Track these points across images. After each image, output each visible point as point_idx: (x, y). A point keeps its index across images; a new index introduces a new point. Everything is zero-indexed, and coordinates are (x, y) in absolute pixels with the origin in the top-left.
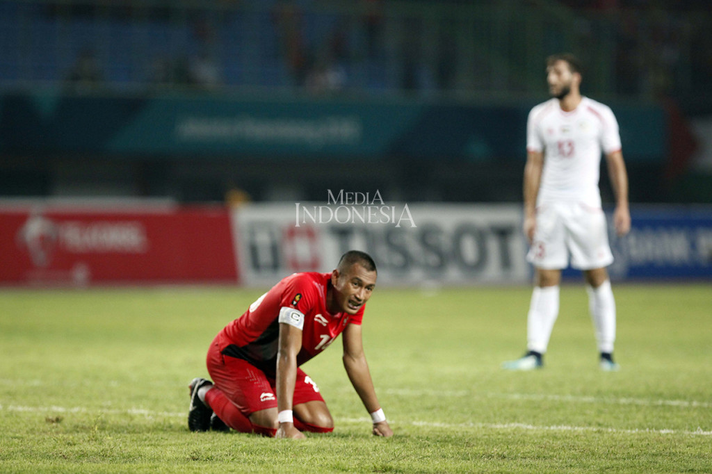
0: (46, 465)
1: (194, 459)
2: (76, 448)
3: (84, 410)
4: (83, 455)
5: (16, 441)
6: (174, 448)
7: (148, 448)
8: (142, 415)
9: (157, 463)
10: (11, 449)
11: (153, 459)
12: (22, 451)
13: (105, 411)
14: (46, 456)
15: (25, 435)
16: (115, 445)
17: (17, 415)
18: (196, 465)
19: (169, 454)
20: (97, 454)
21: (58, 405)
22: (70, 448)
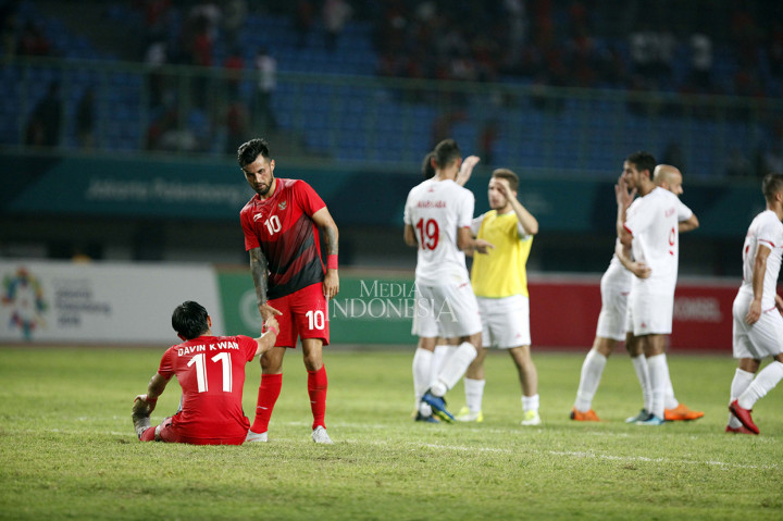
0: (634, 507)
1: (765, 506)
2: (661, 494)
3: (667, 460)
4: (666, 500)
5: (608, 485)
6: (747, 496)
7: (724, 495)
8: (718, 466)
9: (731, 509)
10: (603, 493)
11: (728, 505)
12: (613, 494)
13: (686, 461)
14: (633, 499)
15: (615, 481)
16: (695, 491)
17: (610, 464)
18: (766, 511)
19: (742, 501)
20: (679, 499)
21: (645, 455)
22: (655, 493)
